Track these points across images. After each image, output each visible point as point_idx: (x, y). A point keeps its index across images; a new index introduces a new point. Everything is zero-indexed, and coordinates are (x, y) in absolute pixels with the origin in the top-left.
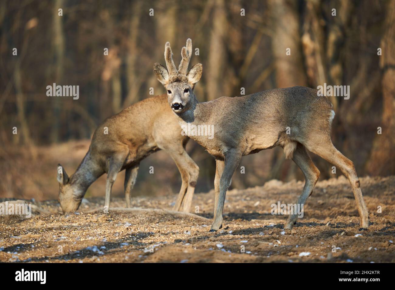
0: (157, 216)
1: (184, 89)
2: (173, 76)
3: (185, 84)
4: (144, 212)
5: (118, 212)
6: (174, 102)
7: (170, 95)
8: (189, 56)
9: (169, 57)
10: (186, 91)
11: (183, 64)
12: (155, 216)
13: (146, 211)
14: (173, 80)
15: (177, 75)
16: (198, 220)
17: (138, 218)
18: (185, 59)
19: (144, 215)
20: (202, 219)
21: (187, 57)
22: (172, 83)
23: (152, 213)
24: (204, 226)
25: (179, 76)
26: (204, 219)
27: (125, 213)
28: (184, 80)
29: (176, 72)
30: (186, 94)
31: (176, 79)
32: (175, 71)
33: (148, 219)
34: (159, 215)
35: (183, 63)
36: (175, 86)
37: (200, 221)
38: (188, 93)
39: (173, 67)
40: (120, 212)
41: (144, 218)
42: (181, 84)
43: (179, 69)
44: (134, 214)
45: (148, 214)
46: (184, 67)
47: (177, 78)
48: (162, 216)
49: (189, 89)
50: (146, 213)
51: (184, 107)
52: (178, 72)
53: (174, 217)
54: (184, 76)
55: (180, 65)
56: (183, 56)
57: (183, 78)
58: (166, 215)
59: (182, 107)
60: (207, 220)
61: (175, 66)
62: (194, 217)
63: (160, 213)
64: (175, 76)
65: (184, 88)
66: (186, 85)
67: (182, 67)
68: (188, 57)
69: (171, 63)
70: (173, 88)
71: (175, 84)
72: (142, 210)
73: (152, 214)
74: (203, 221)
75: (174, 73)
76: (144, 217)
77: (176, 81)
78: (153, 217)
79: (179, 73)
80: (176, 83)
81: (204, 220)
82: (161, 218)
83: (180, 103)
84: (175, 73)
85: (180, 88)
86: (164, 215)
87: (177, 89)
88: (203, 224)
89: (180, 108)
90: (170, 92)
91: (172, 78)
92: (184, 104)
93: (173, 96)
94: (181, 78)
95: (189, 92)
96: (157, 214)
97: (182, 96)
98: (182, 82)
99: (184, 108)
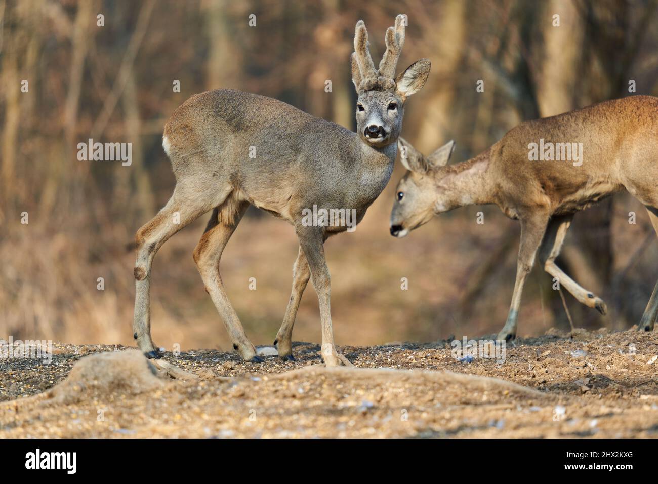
0: (430, 385)
1: (389, 103)
2: (369, 79)
3: (389, 94)
4: (402, 378)
5: (343, 376)
6: (369, 125)
7: (362, 113)
8: (399, 44)
9: (362, 45)
10: (392, 107)
11: (387, 59)
12: (425, 385)
13: (405, 375)
14: (369, 87)
15: (376, 79)
16: (519, 395)
17: (387, 390)
18: (392, 49)
19: (400, 384)
20: (528, 394)
21: (395, 46)
22: (366, 91)
23: (418, 378)
24: (535, 408)
25: (380, 80)
26: (536, 392)
27: (359, 379)
28: (388, 88)
29: (375, 74)
30: (391, 112)
31: (374, 84)
32: (373, 70)
33: (410, 392)
34: (434, 383)
35: (388, 57)
36: (371, 97)
37: (525, 397)
38: (395, 111)
39: (368, 63)
40: (349, 375)
41: (400, 390)
42: (383, 94)
43: (381, 68)
44: (379, 381)
45: (410, 381)
46: (390, 63)
47: (377, 82)
48: (441, 385)
49: (397, 104)
50: (404, 378)
51: (388, 134)
52: (377, 73)
53: (466, 389)
54: (389, 81)
55: (383, 61)
56: (389, 45)
57: (387, 84)
58: (449, 383)
59: (384, 134)
60: (540, 396)
61: (372, 62)
62: (511, 388)
63: (436, 379)
64: (373, 80)
65: (387, 101)
66: (392, 96)
67: (386, 64)
68: (397, 45)
69: (366, 56)
70: (367, 101)
71: (371, 93)
72: (397, 371)
73: (418, 381)
74: (531, 398)
75: (370, 74)
76: (400, 388)
77: (373, 89)
78: (420, 388)
79: (380, 74)
80: (373, 92)
81: (534, 396)
82: (439, 389)
83: (380, 127)
84: (373, 74)
85: (382, 100)
86: (445, 384)
87: (376, 103)
88: (531, 405)
89: (380, 135)
90: (362, 109)
91: (367, 84)
92: (388, 129)
93: (368, 114)
94: (384, 83)
95: (396, 109)
96: (429, 381)
97: (384, 115)
98: (385, 90)
99: (388, 136)
